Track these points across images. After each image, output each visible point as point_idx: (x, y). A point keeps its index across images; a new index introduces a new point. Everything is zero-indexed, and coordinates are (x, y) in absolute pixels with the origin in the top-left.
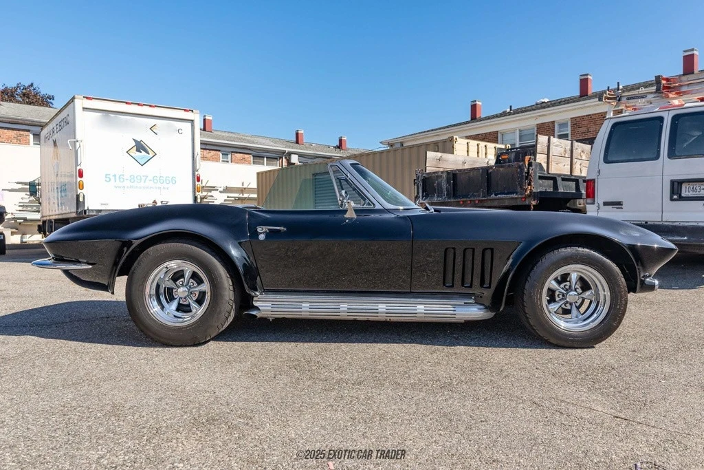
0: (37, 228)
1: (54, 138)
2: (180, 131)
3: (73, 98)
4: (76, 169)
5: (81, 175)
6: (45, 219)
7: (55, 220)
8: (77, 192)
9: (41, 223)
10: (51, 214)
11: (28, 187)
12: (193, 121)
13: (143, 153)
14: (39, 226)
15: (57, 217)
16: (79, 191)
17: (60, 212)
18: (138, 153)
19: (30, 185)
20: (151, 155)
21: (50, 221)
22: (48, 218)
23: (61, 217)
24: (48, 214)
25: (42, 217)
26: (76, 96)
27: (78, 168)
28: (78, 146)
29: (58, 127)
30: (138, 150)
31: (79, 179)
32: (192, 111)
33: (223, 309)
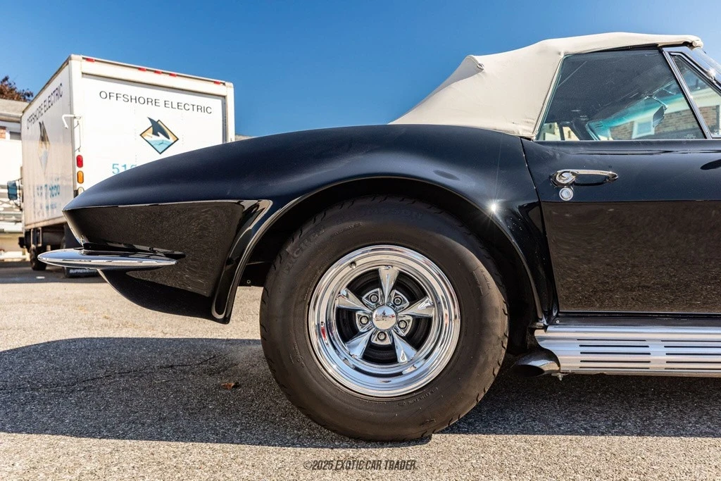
0: (17, 241)
1: (40, 120)
2: (209, 110)
3: (70, 58)
4: (73, 155)
5: (80, 162)
6: (29, 227)
7: (44, 228)
8: (74, 186)
9: (23, 236)
10: (37, 220)
11: (6, 191)
12: (224, 97)
13: (162, 137)
14: (21, 239)
15: (45, 224)
16: (78, 185)
17: (50, 217)
18: (155, 138)
19: (8, 188)
20: (171, 140)
21: (36, 230)
22: (33, 226)
23: (51, 223)
24: (33, 220)
25: (26, 225)
26: (73, 56)
27: (77, 154)
28: (75, 124)
29: (47, 103)
30: (155, 133)
31: (78, 169)
32: (224, 84)
33: (490, 359)
